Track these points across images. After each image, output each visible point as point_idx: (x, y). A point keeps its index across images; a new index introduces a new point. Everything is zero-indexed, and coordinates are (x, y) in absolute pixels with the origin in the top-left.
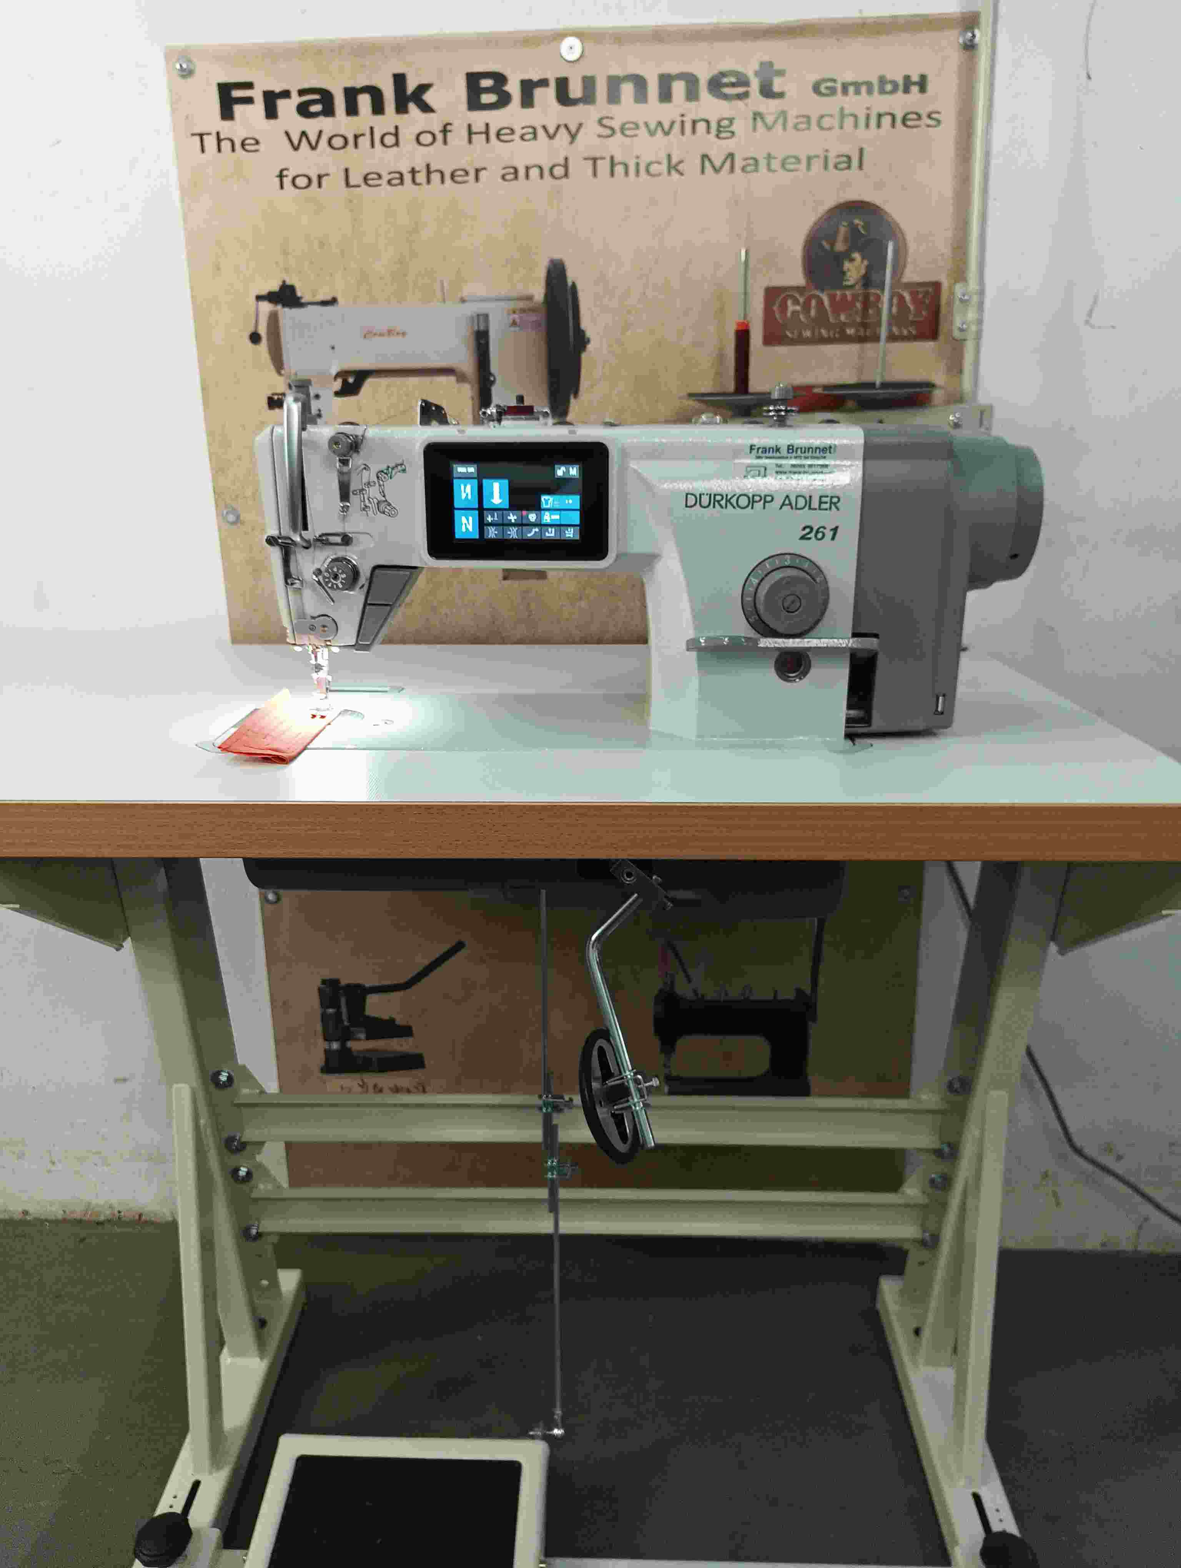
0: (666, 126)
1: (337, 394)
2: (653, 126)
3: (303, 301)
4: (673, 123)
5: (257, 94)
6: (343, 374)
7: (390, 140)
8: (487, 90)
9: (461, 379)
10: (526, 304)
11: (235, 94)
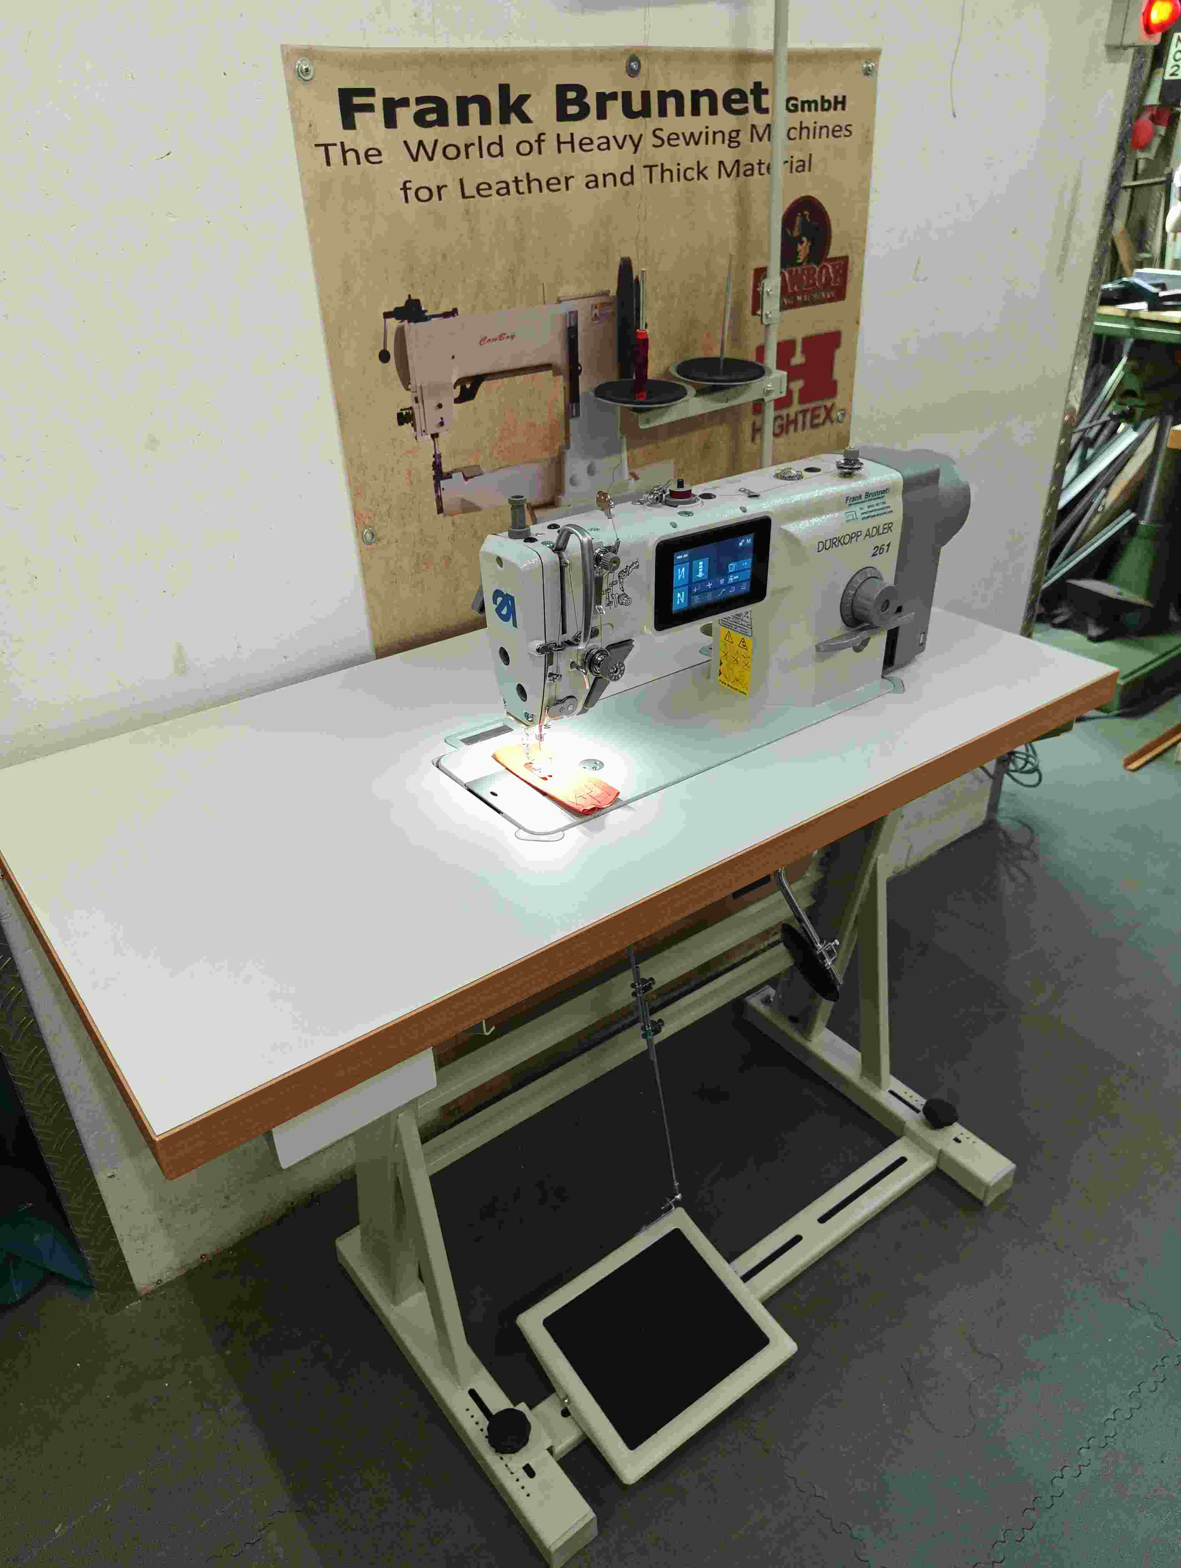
0: (696, 136)
1: (457, 401)
2: (688, 136)
3: (427, 314)
4: (701, 133)
5: (378, 101)
6: (460, 382)
7: (495, 150)
8: (572, 102)
9: (557, 372)
10: (604, 299)
11: (357, 100)
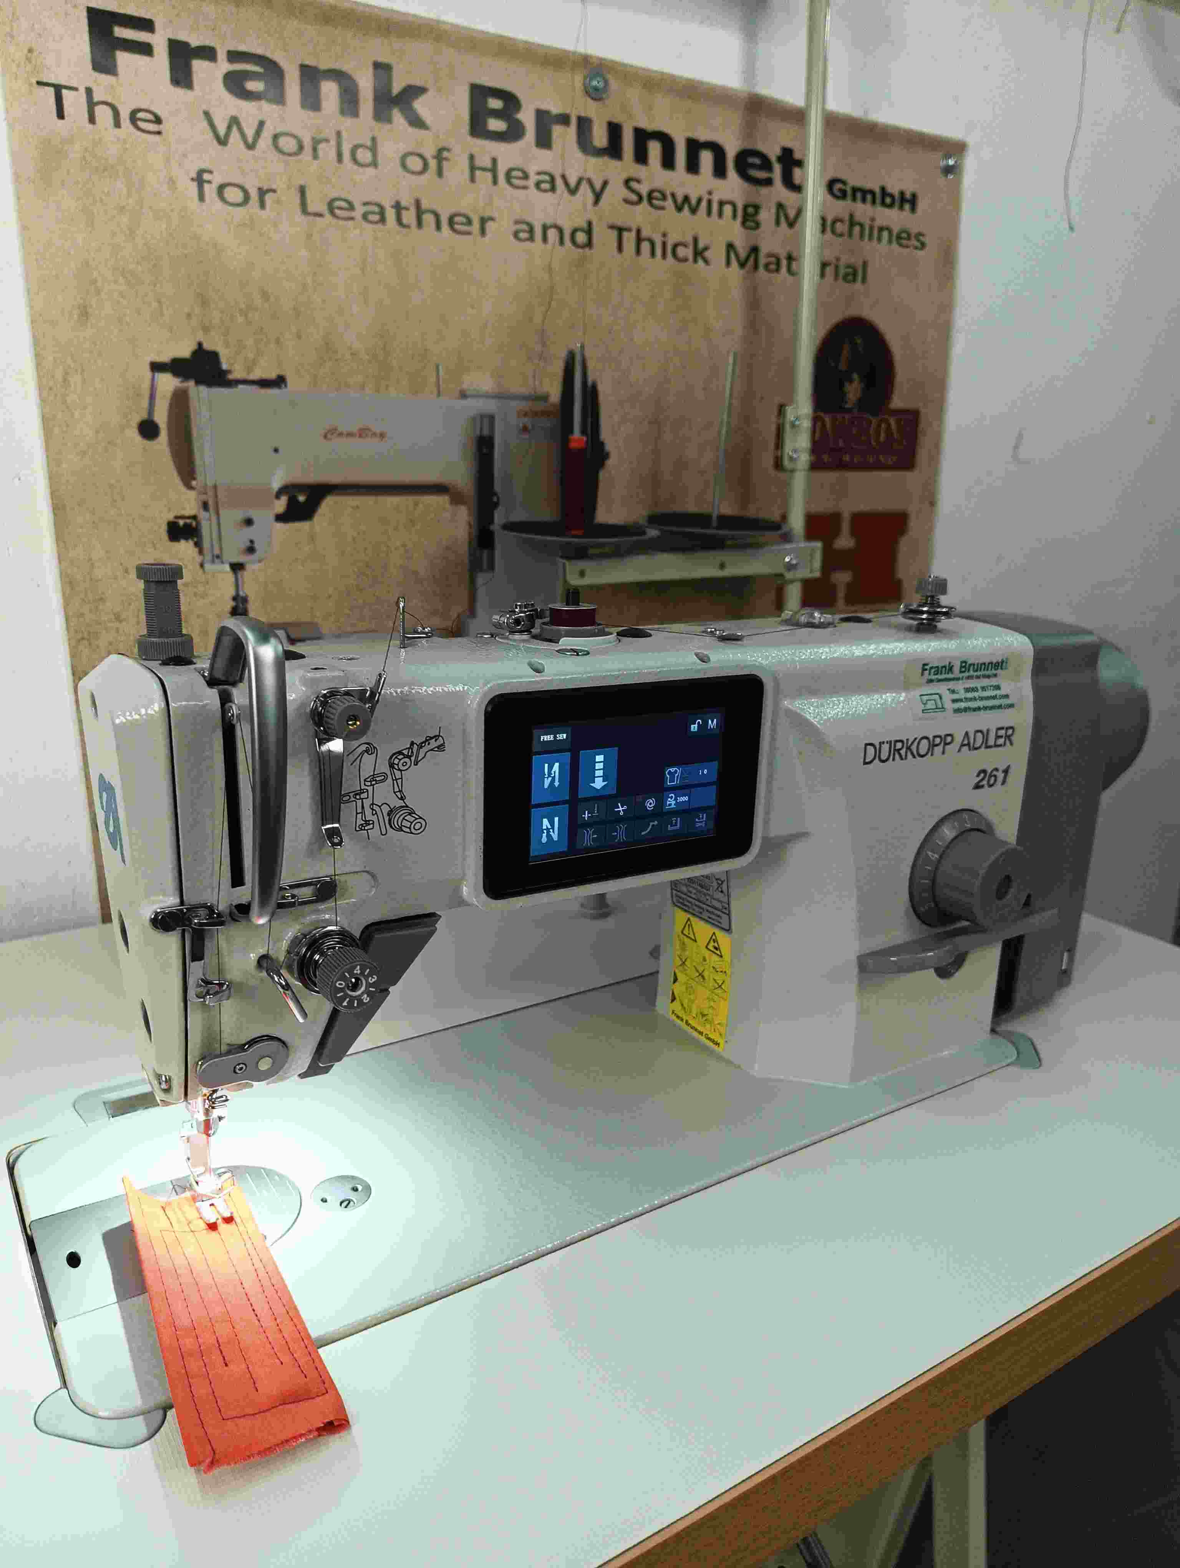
0: (693, 201)
1: (281, 518)
2: (680, 199)
3: (231, 377)
4: (700, 200)
5: (159, 41)
6: (288, 490)
7: (364, 156)
8: (496, 114)
9: (457, 498)
10: (540, 406)
11: (121, 32)
